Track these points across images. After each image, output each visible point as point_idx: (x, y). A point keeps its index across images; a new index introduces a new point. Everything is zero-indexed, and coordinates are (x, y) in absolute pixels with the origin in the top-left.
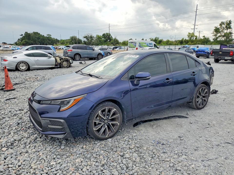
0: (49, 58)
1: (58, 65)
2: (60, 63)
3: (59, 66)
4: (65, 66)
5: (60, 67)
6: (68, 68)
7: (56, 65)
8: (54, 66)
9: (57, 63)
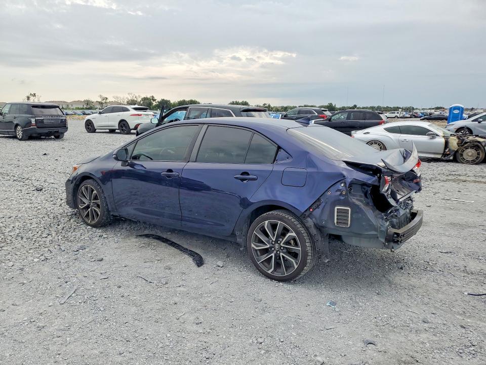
0: (431, 138)
1: (449, 154)
2: (457, 151)
3: (451, 158)
4: (470, 159)
5: (455, 160)
6: (477, 164)
7: (444, 154)
8: (439, 156)
9: (449, 150)
